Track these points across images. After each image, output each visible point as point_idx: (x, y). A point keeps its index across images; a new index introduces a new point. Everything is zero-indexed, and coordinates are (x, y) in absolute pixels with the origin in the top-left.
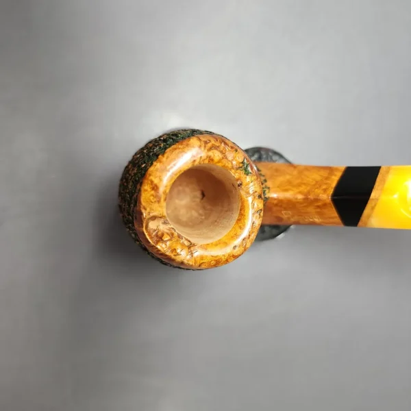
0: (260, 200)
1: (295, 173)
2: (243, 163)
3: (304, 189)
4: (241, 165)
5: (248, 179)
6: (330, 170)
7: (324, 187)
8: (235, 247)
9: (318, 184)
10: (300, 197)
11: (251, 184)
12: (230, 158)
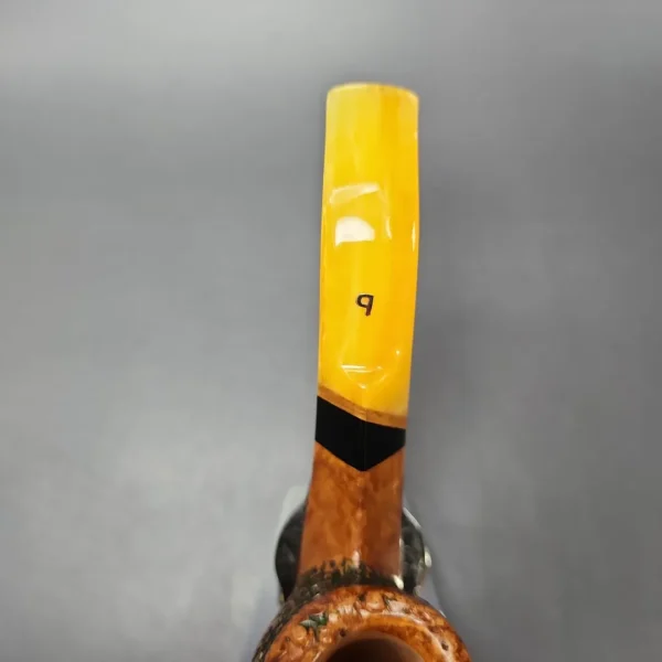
0: (368, 597)
1: (319, 514)
2: (307, 628)
3: (347, 507)
4: (311, 632)
5: (333, 618)
6: (318, 464)
7: (345, 478)
8: (445, 647)
9: (340, 485)
10: (359, 514)
11: (341, 612)
12: (300, 652)
